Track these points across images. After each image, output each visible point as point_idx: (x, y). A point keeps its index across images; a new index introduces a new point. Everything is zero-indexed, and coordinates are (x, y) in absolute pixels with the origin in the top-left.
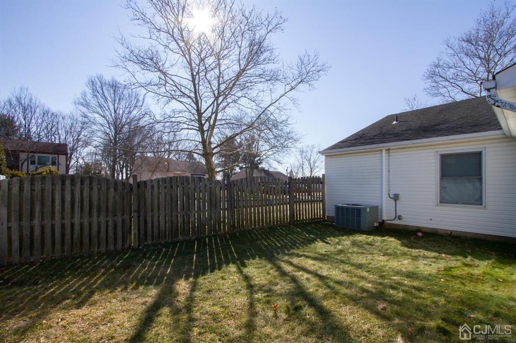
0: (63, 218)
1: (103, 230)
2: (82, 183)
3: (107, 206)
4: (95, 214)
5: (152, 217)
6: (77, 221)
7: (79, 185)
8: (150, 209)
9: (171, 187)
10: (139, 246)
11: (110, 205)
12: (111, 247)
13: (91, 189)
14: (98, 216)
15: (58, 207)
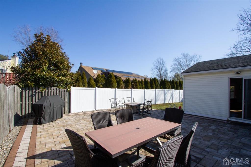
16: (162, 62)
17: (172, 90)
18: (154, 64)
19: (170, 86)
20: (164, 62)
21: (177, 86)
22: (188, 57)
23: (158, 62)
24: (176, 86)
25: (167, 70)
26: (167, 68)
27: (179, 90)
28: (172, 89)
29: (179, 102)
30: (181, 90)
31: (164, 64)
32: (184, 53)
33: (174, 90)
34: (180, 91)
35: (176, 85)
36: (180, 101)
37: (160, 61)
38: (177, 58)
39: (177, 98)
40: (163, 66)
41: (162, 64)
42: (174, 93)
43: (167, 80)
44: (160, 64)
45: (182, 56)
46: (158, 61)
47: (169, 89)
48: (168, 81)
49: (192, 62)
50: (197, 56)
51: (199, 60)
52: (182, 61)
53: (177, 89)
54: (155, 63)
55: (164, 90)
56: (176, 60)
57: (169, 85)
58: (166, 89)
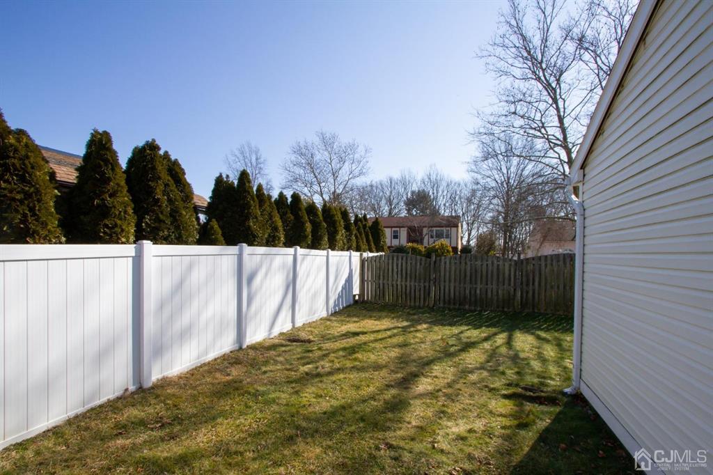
0: (393, 280)
1: (413, 291)
2: (402, 259)
3: (415, 275)
4: (408, 279)
5: (445, 287)
6: (399, 283)
7: (400, 260)
8: (443, 280)
9: (461, 263)
10: (434, 306)
11: (417, 274)
12: (417, 304)
13: (407, 263)
14: (410, 281)
15: (390, 274)
16: (257, 159)
17: (291, 251)
18: (229, 164)
19: (280, 223)
20: (262, 160)
21: (316, 227)
22: (335, 147)
23: (241, 158)
24: (309, 227)
25: (271, 187)
26: (270, 181)
27: (324, 252)
28: (290, 246)
29: (324, 314)
30: (333, 250)
31: (262, 166)
32: (324, 132)
33: (301, 251)
34: (328, 257)
35: (311, 221)
36: (327, 311)
37: (248, 155)
38: (302, 144)
39: (315, 296)
40: (259, 173)
41: (257, 164)
42: (301, 270)
43: (260, 187)
44: (250, 165)
45: (317, 141)
46: (242, 153)
47: (271, 242)
48: (270, 197)
49: (346, 164)
50: (359, 148)
51: (364, 160)
52: (318, 157)
53: (315, 245)
54: (234, 158)
55: (234, 250)
56: (299, 151)
57: (271, 217)
58: (250, 244)
